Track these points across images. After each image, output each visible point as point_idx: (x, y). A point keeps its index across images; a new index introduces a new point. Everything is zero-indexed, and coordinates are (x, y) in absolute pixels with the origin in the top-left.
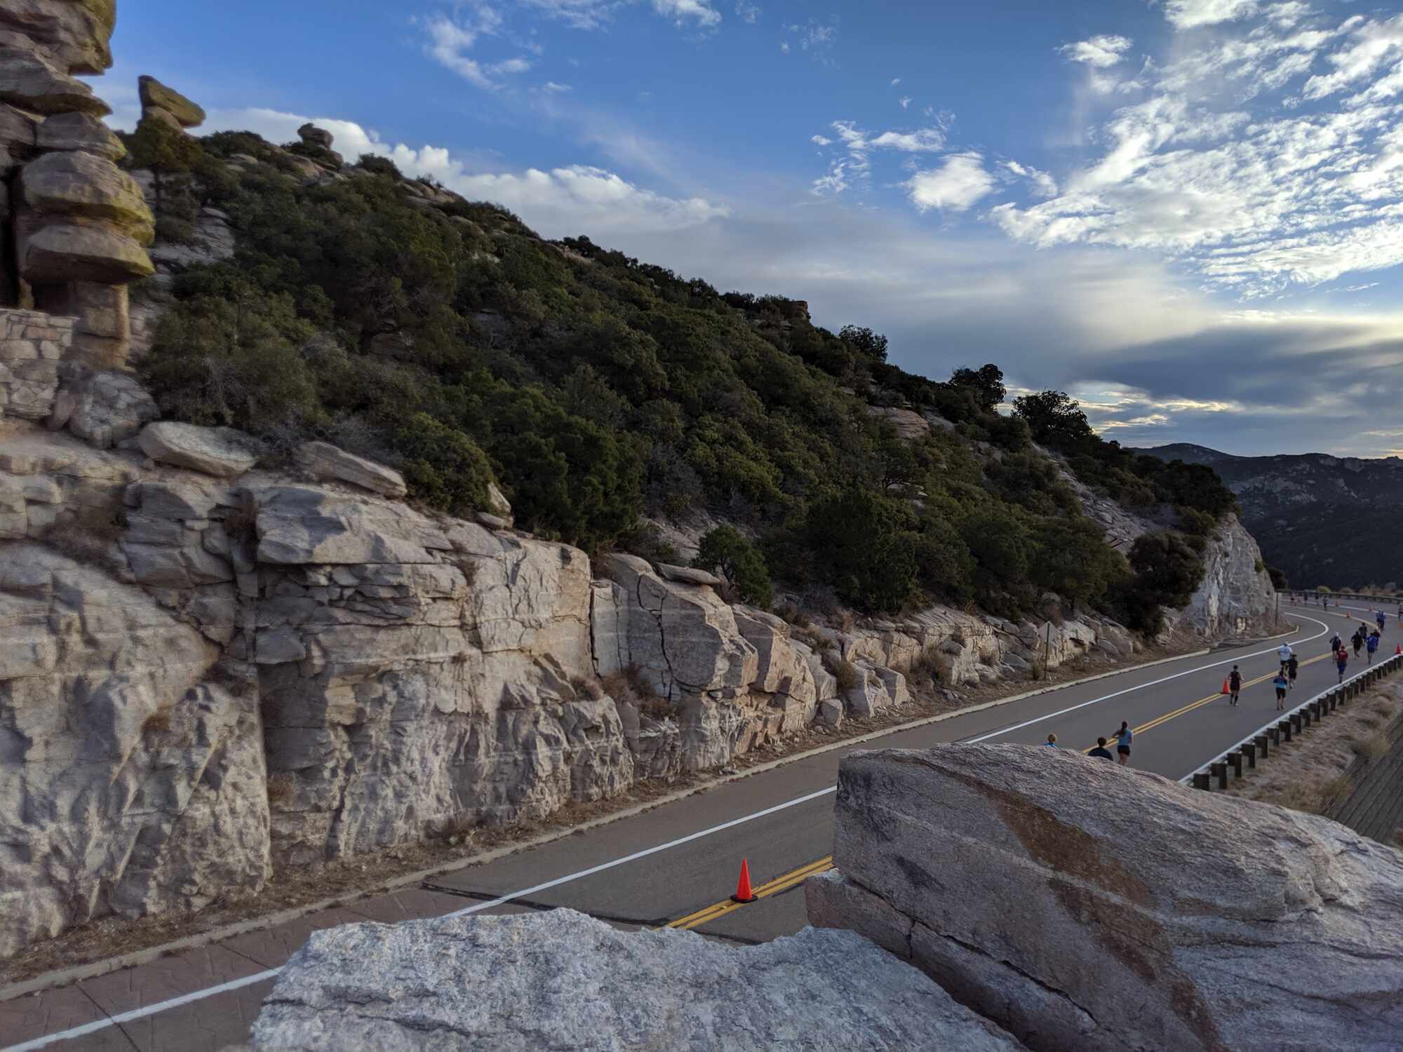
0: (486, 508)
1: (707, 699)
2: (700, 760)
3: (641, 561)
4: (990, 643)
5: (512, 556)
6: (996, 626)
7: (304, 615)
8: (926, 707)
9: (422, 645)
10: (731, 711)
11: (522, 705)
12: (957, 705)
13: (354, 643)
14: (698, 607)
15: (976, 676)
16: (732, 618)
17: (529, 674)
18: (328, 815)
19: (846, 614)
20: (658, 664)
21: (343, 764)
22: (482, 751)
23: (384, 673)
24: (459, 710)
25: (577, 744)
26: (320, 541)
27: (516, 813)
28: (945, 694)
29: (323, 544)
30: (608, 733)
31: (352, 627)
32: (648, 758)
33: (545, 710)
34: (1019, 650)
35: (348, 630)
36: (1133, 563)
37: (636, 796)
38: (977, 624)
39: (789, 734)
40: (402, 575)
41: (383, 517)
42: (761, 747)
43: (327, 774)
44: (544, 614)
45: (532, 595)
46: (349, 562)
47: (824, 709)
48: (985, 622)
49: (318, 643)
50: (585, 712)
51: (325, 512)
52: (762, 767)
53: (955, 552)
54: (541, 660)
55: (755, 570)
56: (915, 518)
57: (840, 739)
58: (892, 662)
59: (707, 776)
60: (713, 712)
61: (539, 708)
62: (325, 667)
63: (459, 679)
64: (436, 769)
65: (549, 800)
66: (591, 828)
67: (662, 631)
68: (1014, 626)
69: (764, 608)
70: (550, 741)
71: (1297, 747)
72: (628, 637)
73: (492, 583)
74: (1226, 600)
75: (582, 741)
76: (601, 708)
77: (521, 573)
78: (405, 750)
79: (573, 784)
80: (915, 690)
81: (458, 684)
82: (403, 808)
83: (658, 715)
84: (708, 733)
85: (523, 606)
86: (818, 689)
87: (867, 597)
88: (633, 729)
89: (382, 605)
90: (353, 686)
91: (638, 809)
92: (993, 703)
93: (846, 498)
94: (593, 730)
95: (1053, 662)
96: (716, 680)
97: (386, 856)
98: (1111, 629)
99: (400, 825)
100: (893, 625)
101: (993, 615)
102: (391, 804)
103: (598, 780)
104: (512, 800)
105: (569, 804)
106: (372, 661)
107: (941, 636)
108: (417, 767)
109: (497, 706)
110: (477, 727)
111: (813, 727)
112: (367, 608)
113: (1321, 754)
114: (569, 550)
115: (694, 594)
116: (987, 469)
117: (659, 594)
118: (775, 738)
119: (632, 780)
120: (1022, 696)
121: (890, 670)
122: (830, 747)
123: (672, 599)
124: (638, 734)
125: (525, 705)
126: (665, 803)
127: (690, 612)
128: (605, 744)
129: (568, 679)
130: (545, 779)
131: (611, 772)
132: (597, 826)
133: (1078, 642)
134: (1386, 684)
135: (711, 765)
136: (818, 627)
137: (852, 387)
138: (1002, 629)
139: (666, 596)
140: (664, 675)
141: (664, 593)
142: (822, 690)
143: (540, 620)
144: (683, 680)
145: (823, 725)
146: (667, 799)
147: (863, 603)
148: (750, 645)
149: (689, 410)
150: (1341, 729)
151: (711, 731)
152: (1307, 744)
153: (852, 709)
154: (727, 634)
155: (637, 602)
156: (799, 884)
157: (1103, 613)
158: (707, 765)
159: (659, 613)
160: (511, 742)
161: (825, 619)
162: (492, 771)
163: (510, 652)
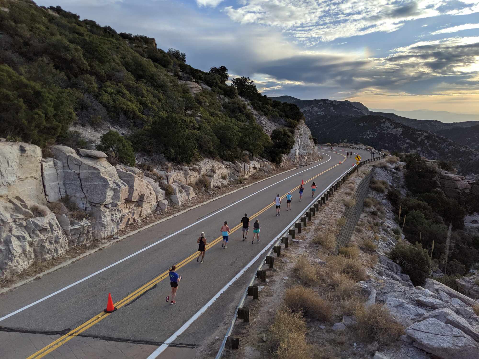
1: (105, 208)
2: (102, 234)
4: (225, 171)
6: (227, 165)
8: (201, 198)
10: (116, 212)
12: (213, 196)
14: (97, 169)
15: (220, 184)
16: (115, 172)
17: (6, 208)
19: (169, 164)
20: (79, 194)
25: (35, 237)
28: (209, 192)
30: (52, 230)
32: (76, 238)
33: (16, 224)
34: (235, 173)
36: (272, 139)
37: (71, 255)
38: (220, 165)
42: (132, 224)
44: (11, 179)
47: (160, 206)
48: (223, 163)
50: (38, 223)
52: (131, 234)
53: (211, 138)
54: (12, 200)
55: (127, 149)
56: (197, 125)
57: (167, 216)
58: (188, 182)
59: (105, 241)
60: (107, 213)
61: (11, 224)
65: (22, 264)
66: (44, 275)
67: (80, 180)
68: (233, 164)
69: (131, 166)
70: (20, 238)
71: (327, 206)
72: (65, 184)
74: (301, 150)
75: (37, 236)
76: (48, 219)
79: (35, 255)
80: (197, 192)
83: (80, 218)
84: (105, 223)
86: (157, 197)
87: (178, 157)
88: (67, 226)
91: (69, 262)
92: (226, 194)
93: (167, 118)
94: (43, 230)
95: (246, 176)
96: (107, 200)
98: (266, 162)
100: (188, 168)
101: (226, 161)
103: (49, 251)
105: (35, 264)
107: (207, 170)
111: (155, 212)
113: (335, 208)
114: (24, 146)
115: (95, 163)
116: (223, 105)
117: (78, 164)
118: (138, 220)
119: (68, 248)
120: (236, 190)
121: (187, 186)
122: (162, 220)
123: (84, 165)
124: (70, 228)
125: (4, 223)
126: (84, 257)
127: (93, 171)
128: (51, 235)
129: (29, 208)
130: (18, 256)
131: (56, 247)
132: (48, 273)
133: (255, 168)
134: (351, 178)
135: (108, 235)
136: (157, 171)
137: (172, 72)
138: (229, 165)
139: (81, 164)
140: (83, 200)
141: (80, 163)
142: (159, 197)
143: (10, 182)
144: (92, 201)
145: (160, 211)
146: (85, 255)
147: (176, 160)
148: (124, 183)
149: (101, 80)
150: (340, 197)
151: (107, 222)
152: (330, 204)
153: (172, 203)
154: (112, 180)
155: (67, 167)
156: (138, 298)
157: (263, 157)
158: (106, 236)
159: (78, 172)
161: (160, 167)
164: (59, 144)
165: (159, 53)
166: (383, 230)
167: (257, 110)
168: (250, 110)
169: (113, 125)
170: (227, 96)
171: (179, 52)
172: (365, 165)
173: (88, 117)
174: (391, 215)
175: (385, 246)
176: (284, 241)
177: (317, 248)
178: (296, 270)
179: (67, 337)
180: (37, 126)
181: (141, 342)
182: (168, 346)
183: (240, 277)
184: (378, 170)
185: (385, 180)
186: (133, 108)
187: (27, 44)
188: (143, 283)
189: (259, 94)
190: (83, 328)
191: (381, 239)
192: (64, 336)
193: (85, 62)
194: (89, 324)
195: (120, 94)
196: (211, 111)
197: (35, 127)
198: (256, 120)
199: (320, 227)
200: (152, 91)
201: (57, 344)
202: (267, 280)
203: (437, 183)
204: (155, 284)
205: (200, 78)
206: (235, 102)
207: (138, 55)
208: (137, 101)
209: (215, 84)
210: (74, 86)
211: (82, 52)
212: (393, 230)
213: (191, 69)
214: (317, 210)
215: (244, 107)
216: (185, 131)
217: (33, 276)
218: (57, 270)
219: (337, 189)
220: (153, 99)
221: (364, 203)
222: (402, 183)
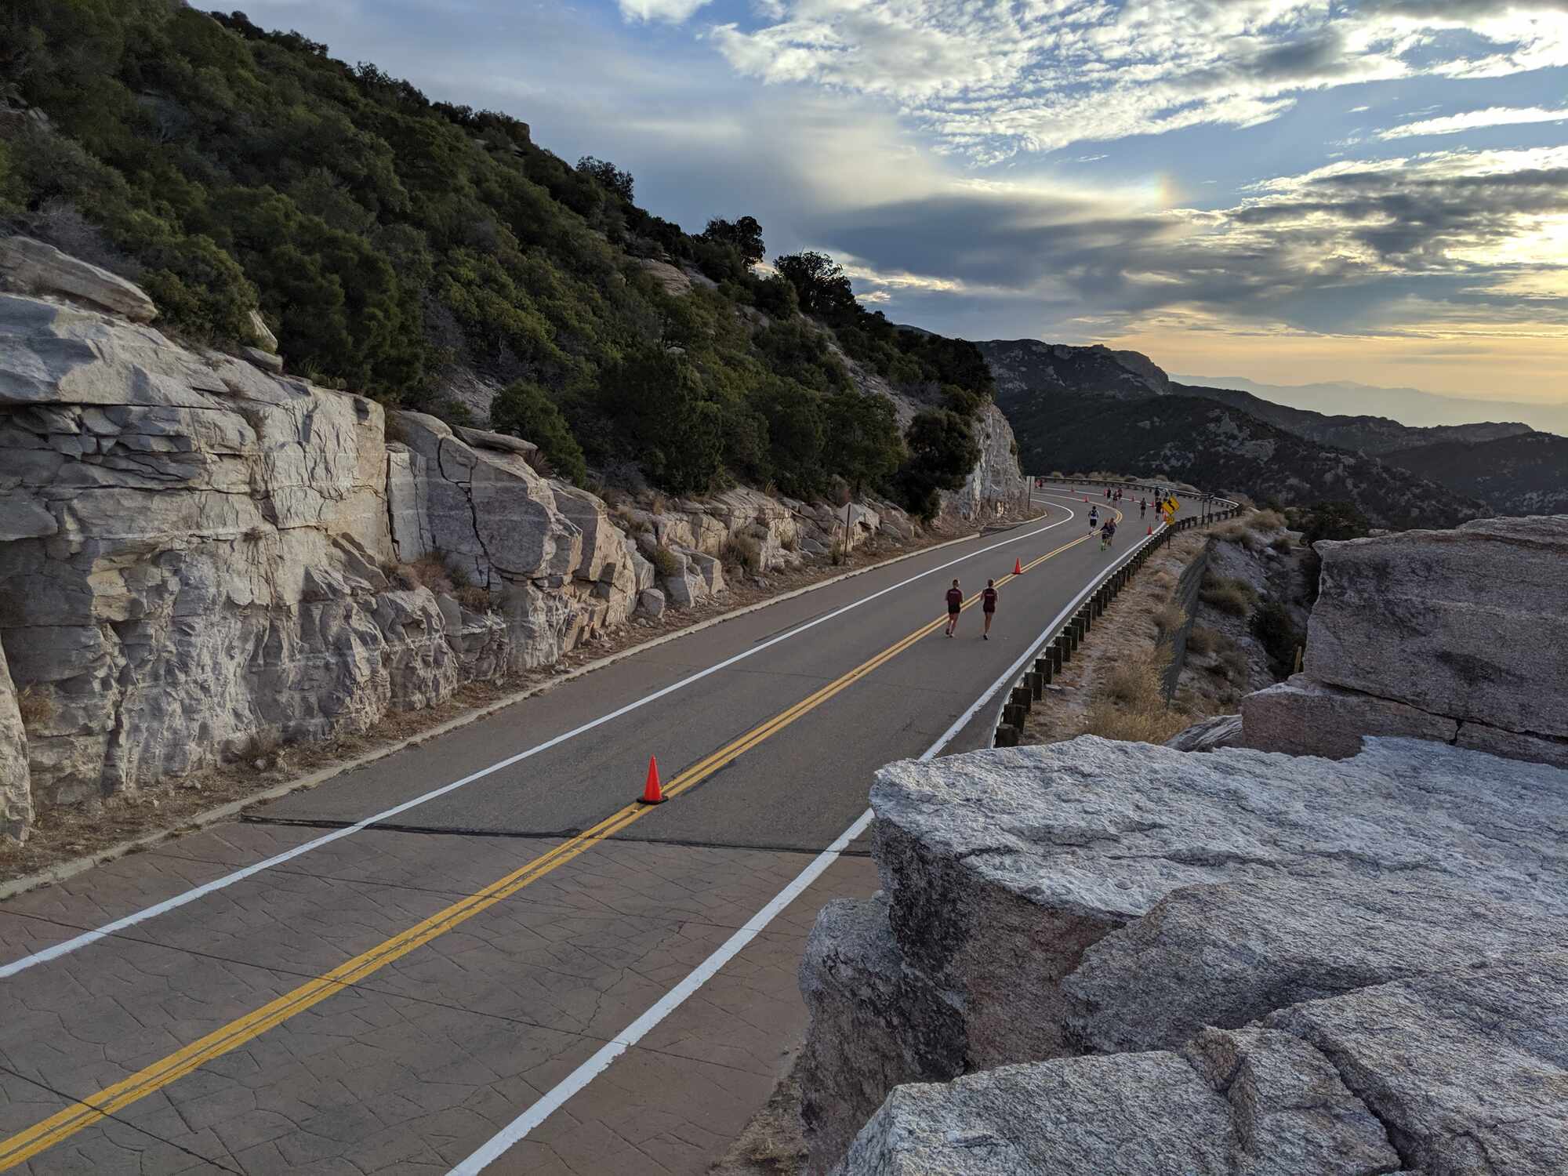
0: (255, 342)
1: (533, 588)
2: (528, 658)
3: (435, 421)
4: (789, 527)
5: (301, 404)
6: (794, 508)
7: (45, 474)
9: (208, 517)
10: (557, 603)
11: (331, 596)
12: (770, 592)
13: (121, 513)
14: (515, 479)
15: (781, 562)
16: (550, 493)
17: (330, 557)
18: (101, 739)
19: (651, 493)
20: (470, 547)
21: (116, 674)
22: (285, 653)
23: (162, 553)
24: (257, 602)
25: (396, 643)
26: (64, 372)
27: (332, 727)
28: (757, 582)
29: (69, 376)
30: (430, 628)
31: (117, 490)
32: (472, 658)
33: (357, 602)
34: (816, 534)
35: (112, 496)
36: (910, 443)
37: (466, 702)
38: (779, 508)
39: (613, 628)
40: (179, 422)
41: (138, 344)
42: (587, 644)
43: (97, 686)
44: (344, 483)
45: (330, 456)
46: (107, 402)
47: (645, 602)
48: (784, 504)
49: (73, 512)
50: (402, 604)
51: (61, 332)
52: (597, 664)
54: (341, 540)
55: (562, 437)
57: (668, 632)
58: (702, 548)
59: (539, 677)
60: (540, 603)
61: (349, 600)
62: (83, 544)
63: (254, 562)
64: (231, 676)
65: (368, 711)
66: (424, 740)
67: (473, 508)
68: (810, 509)
69: (576, 483)
70: (366, 639)
72: (430, 516)
73: (282, 440)
74: (988, 484)
76: (418, 600)
77: (314, 427)
78: (194, 654)
79: (393, 691)
80: (728, 578)
81: (253, 569)
82: (196, 726)
83: (480, 608)
84: (536, 628)
85: (320, 471)
86: (638, 577)
87: (673, 476)
88: (455, 624)
89: (154, 463)
90: (121, 571)
91: (473, 717)
92: (804, 590)
94: (414, 625)
95: (847, 547)
96: (543, 565)
97: (180, 787)
98: (893, 512)
99: (192, 747)
100: (701, 507)
101: (791, 497)
102: (179, 722)
103: (421, 686)
104: (326, 712)
105: (389, 715)
106: (149, 536)
107: (746, 518)
108: (209, 675)
109: (299, 597)
110: (278, 623)
111: (635, 620)
112: (133, 466)
113: (1132, 627)
114: (365, 401)
115: (509, 463)
116: (755, 338)
117: (465, 461)
118: (600, 633)
119: (456, 685)
120: (831, 581)
121: (706, 555)
122: (661, 640)
123: (484, 468)
124: (461, 630)
125: (334, 595)
126: (502, 708)
127: (508, 484)
128: (428, 643)
129: (377, 564)
130: (363, 685)
131: (435, 675)
132: (432, 737)
133: (865, 526)
134: (1156, 561)
135: (541, 663)
136: (627, 508)
137: (602, 231)
138: (799, 512)
139: (476, 465)
140: (480, 561)
141: (472, 461)
142: (641, 579)
143: (341, 489)
144: (503, 567)
145: (645, 617)
146: (503, 704)
147: (669, 482)
148: (574, 525)
149: (434, 242)
150: (1137, 603)
151: (540, 626)
152: (1117, 618)
153: (671, 600)
154: (551, 512)
155: (438, 472)
157: (885, 497)
158: (535, 665)
159: (468, 485)
160: (319, 643)
161: (630, 499)
162: (299, 677)
163: (308, 530)
164: (414, 409)
167: (853, 357)
168: (836, 354)
170: (765, 310)
171: (613, 169)
172: (1186, 533)
181: (767, 848)
184: (1223, 549)
185: (1244, 577)
186: (533, 330)
189: (860, 308)
193: (401, 188)
195: (494, 285)
196: (726, 352)
197: (368, 355)
198: (857, 386)
199: (1107, 665)
200: (572, 282)
204: (728, 759)
205: (685, 253)
206: (793, 330)
208: (538, 310)
209: (729, 272)
211: (390, 157)
215: (821, 344)
217: (400, 741)
218: (451, 731)
219: (1125, 583)
220: (580, 307)
221: (1187, 640)
222: (1295, 589)
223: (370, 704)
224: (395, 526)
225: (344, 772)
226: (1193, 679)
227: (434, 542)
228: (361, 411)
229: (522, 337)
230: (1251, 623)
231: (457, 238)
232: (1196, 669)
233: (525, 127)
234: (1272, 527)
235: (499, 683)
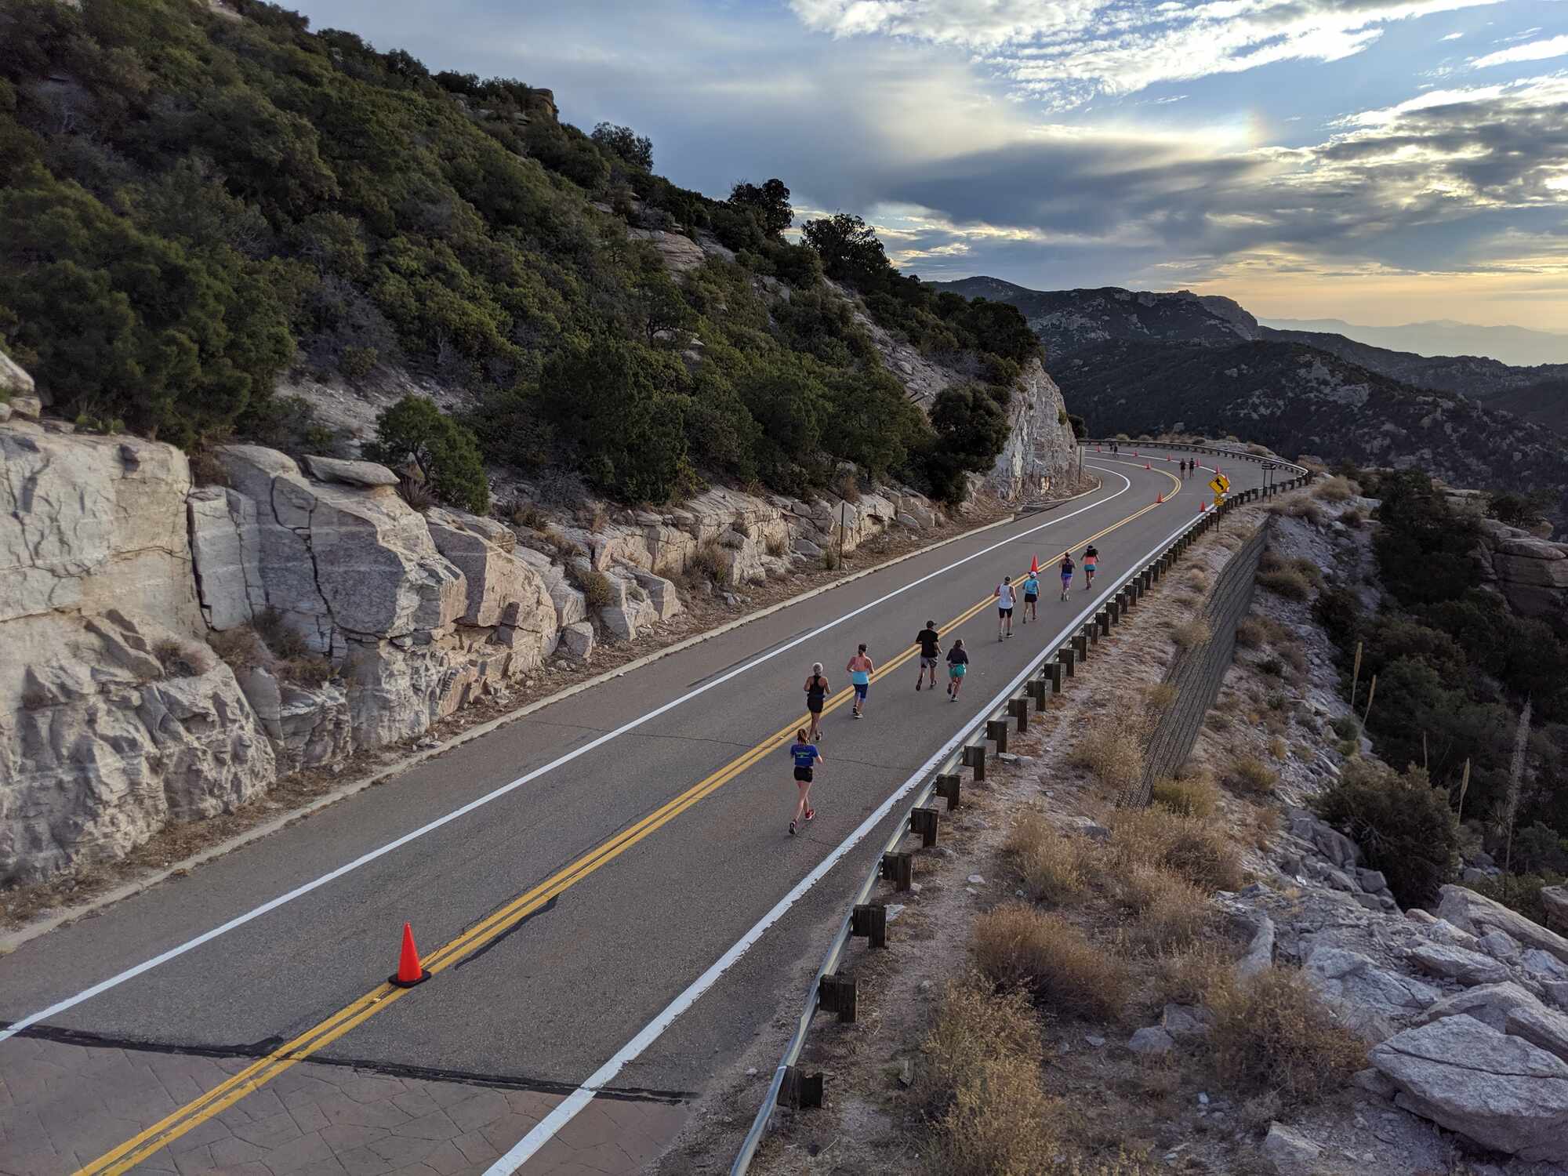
1: (391, 650)
2: (384, 733)
3: (275, 455)
4: (778, 529)
5: (20, 467)
6: (785, 507)
8: (701, 618)
10: (428, 661)
11: (62, 699)
12: (738, 612)
14: (365, 522)
15: (761, 572)
16: (424, 532)
17: (75, 650)
19: (598, 507)
20: (310, 605)
25: (170, 743)
27: (69, 859)
28: (726, 599)
30: (224, 720)
32: (300, 744)
33: (108, 700)
34: (811, 533)
36: (934, 422)
37: (283, 799)
38: (763, 507)
39: (519, 676)
42: (477, 700)
44: (92, 554)
45: (66, 525)
47: (568, 640)
48: (772, 504)
50: (180, 696)
52: (477, 732)
53: (734, 419)
54: (97, 622)
55: (463, 457)
56: (687, 377)
57: (590, 676)
58: (660, 565)
59: (393, 756)
60: (399, 666)
61: (94, 700)
65: (128, 830)
66: (199, 865)
67: (313, 558)
68: (805, 506)
69: (476, 511)
70: (120, 745)
71: (1116, 642)
72: (263, 572)
74: (1030, 458)
75: (177, 738)
76: (209, 684)
77: (39, 491)
79: (170, 800)
80: (688, 597)
83: (313, 681)
84: (393, 697)
86: (559, 613)
87: (625, 483)
88: (270, 705)
91: (278, 824)
92: (781, 605)
93: (592, 353)
94: (196, 720)
95: (849, 546)
96: (398, 623)
98: (912, 500)
100: (659, 518)
101: (781, 494)
103: (214, 788)
104: (61, 842)
105: (168, 829)
107: (719, 526)
109: (15, 705)
111: (553, 663)
113: (1141, 650)
114: (134, 449)
115: (359, 503)
116: (774, 311)
117: (304, 504)
118: (497, 686)
119: (273, 779)
120: (815, 593)
121: (656, 577)
122: (576, 689)
123: (323, 509)
124: (279, 712)
125: (69, 697)
126: (325, 807)
127: (354, 529)
128: (221, 737)
129: (148, 648)
130: (116, 802)
131: (236, 774)
132: (210, 860)
133: (876, 519)
134: (1196, 552)
135: (401, 737)
136: (560, 527)
137: (608, 203)
138: (792, 510)
139: (316, 506)
140: (320, 620)
141: (313, 502)
142: (565, 612)
143: (88, 563)
144: (350, 627)
145: (566, 659)
146: (326, 800)
147: (620, 493)
148: (453, 567)
149: (377, 229)
150: (1158, 613)
151: (398, 693)
152: (1125, 638)
153: (606, 634)
154: (415, 557)
155: (271, 518)
156: (498, 939)
157: (903, 483)
158: (395, 739)
159: (307, 532)
160: (48, 756)
161: (569, 515)
162: (19, 803)
163: (31, 620)
164: (244, 442)
165: (566, 138)
166: (1298, 723)
167: (884, 327)
168: (862, 325)
169: (417, 377)
170: (786, 279)
171: (631, 134)
172: (1243, 509)
173: (335, 351)
174: (1328, 673)
175: (1306, 778)
176: (971, 758)
177: (1081, 783)
178: (1008, 853)
179: (271, 1065)
180: (176, 382)
181: (505, 1082)
182: (595, 1097)
183: (828, 874)
184: (1286, 525)
185: (1308, 556)
186: (481, 323)
187: (139, 113)
188: (514, 892)
189: (894, 273)
190: (323, 1035)
191: (1294, 753)
192: (263, 1062)
193: (327, 172)
194: (342, 1022)
195: (441, 275)
196: (734, 328)
197: (168, 386)
198: (884, 359)
199: (1090, 714)
200: (544, 264)
201: (240, 1086)
202: (915, 886)
203: (1482, 567)
204: (551, 894)
205: (700, 222)
206: (814, 301)
207: (496, 144)
208: (493, 300)
209: (748, 240)
210: (291, 249)
211: (315, 138)
212: (1332, 723)
213: (671, 190)
214: (1083, 658)
215: (844, 316)
216: (650, 398)
217: (165, 869)
218: (239, 848)
219: (1148, 588)
220: (545, 292)
221: (1237, 633)
222: (1365, 566)
223: (133, 822)
224: (204, 588)
225: (65, 925)
226: (1241, 678)
227: (267, 600)
228: (128, 460)
229: (466, 332)
230: (1313, 608)
231: (406, 222)
232: (1246, 666)
233: (546, 93)
234: (1342, 497)
235: (337, 768)
